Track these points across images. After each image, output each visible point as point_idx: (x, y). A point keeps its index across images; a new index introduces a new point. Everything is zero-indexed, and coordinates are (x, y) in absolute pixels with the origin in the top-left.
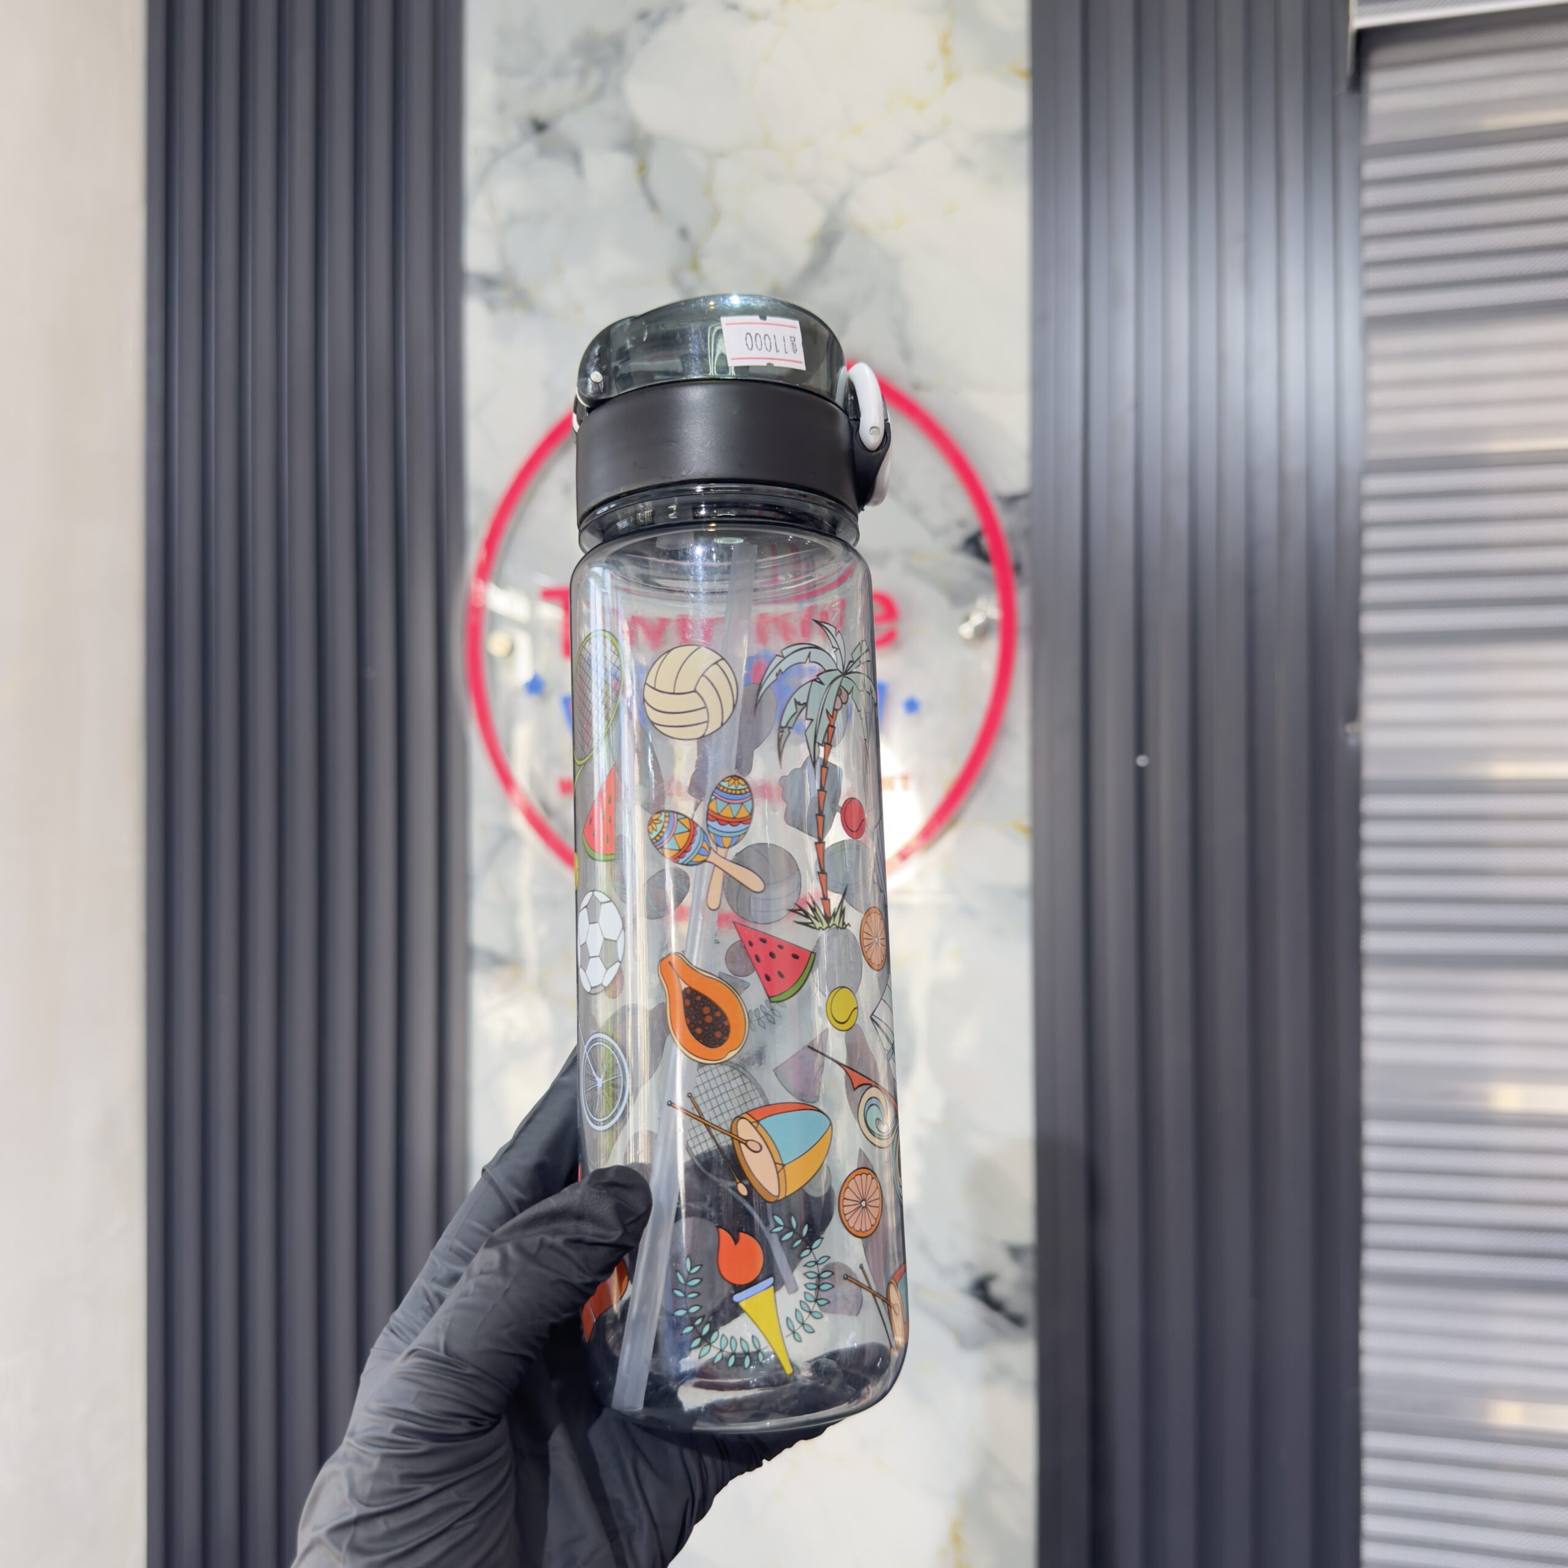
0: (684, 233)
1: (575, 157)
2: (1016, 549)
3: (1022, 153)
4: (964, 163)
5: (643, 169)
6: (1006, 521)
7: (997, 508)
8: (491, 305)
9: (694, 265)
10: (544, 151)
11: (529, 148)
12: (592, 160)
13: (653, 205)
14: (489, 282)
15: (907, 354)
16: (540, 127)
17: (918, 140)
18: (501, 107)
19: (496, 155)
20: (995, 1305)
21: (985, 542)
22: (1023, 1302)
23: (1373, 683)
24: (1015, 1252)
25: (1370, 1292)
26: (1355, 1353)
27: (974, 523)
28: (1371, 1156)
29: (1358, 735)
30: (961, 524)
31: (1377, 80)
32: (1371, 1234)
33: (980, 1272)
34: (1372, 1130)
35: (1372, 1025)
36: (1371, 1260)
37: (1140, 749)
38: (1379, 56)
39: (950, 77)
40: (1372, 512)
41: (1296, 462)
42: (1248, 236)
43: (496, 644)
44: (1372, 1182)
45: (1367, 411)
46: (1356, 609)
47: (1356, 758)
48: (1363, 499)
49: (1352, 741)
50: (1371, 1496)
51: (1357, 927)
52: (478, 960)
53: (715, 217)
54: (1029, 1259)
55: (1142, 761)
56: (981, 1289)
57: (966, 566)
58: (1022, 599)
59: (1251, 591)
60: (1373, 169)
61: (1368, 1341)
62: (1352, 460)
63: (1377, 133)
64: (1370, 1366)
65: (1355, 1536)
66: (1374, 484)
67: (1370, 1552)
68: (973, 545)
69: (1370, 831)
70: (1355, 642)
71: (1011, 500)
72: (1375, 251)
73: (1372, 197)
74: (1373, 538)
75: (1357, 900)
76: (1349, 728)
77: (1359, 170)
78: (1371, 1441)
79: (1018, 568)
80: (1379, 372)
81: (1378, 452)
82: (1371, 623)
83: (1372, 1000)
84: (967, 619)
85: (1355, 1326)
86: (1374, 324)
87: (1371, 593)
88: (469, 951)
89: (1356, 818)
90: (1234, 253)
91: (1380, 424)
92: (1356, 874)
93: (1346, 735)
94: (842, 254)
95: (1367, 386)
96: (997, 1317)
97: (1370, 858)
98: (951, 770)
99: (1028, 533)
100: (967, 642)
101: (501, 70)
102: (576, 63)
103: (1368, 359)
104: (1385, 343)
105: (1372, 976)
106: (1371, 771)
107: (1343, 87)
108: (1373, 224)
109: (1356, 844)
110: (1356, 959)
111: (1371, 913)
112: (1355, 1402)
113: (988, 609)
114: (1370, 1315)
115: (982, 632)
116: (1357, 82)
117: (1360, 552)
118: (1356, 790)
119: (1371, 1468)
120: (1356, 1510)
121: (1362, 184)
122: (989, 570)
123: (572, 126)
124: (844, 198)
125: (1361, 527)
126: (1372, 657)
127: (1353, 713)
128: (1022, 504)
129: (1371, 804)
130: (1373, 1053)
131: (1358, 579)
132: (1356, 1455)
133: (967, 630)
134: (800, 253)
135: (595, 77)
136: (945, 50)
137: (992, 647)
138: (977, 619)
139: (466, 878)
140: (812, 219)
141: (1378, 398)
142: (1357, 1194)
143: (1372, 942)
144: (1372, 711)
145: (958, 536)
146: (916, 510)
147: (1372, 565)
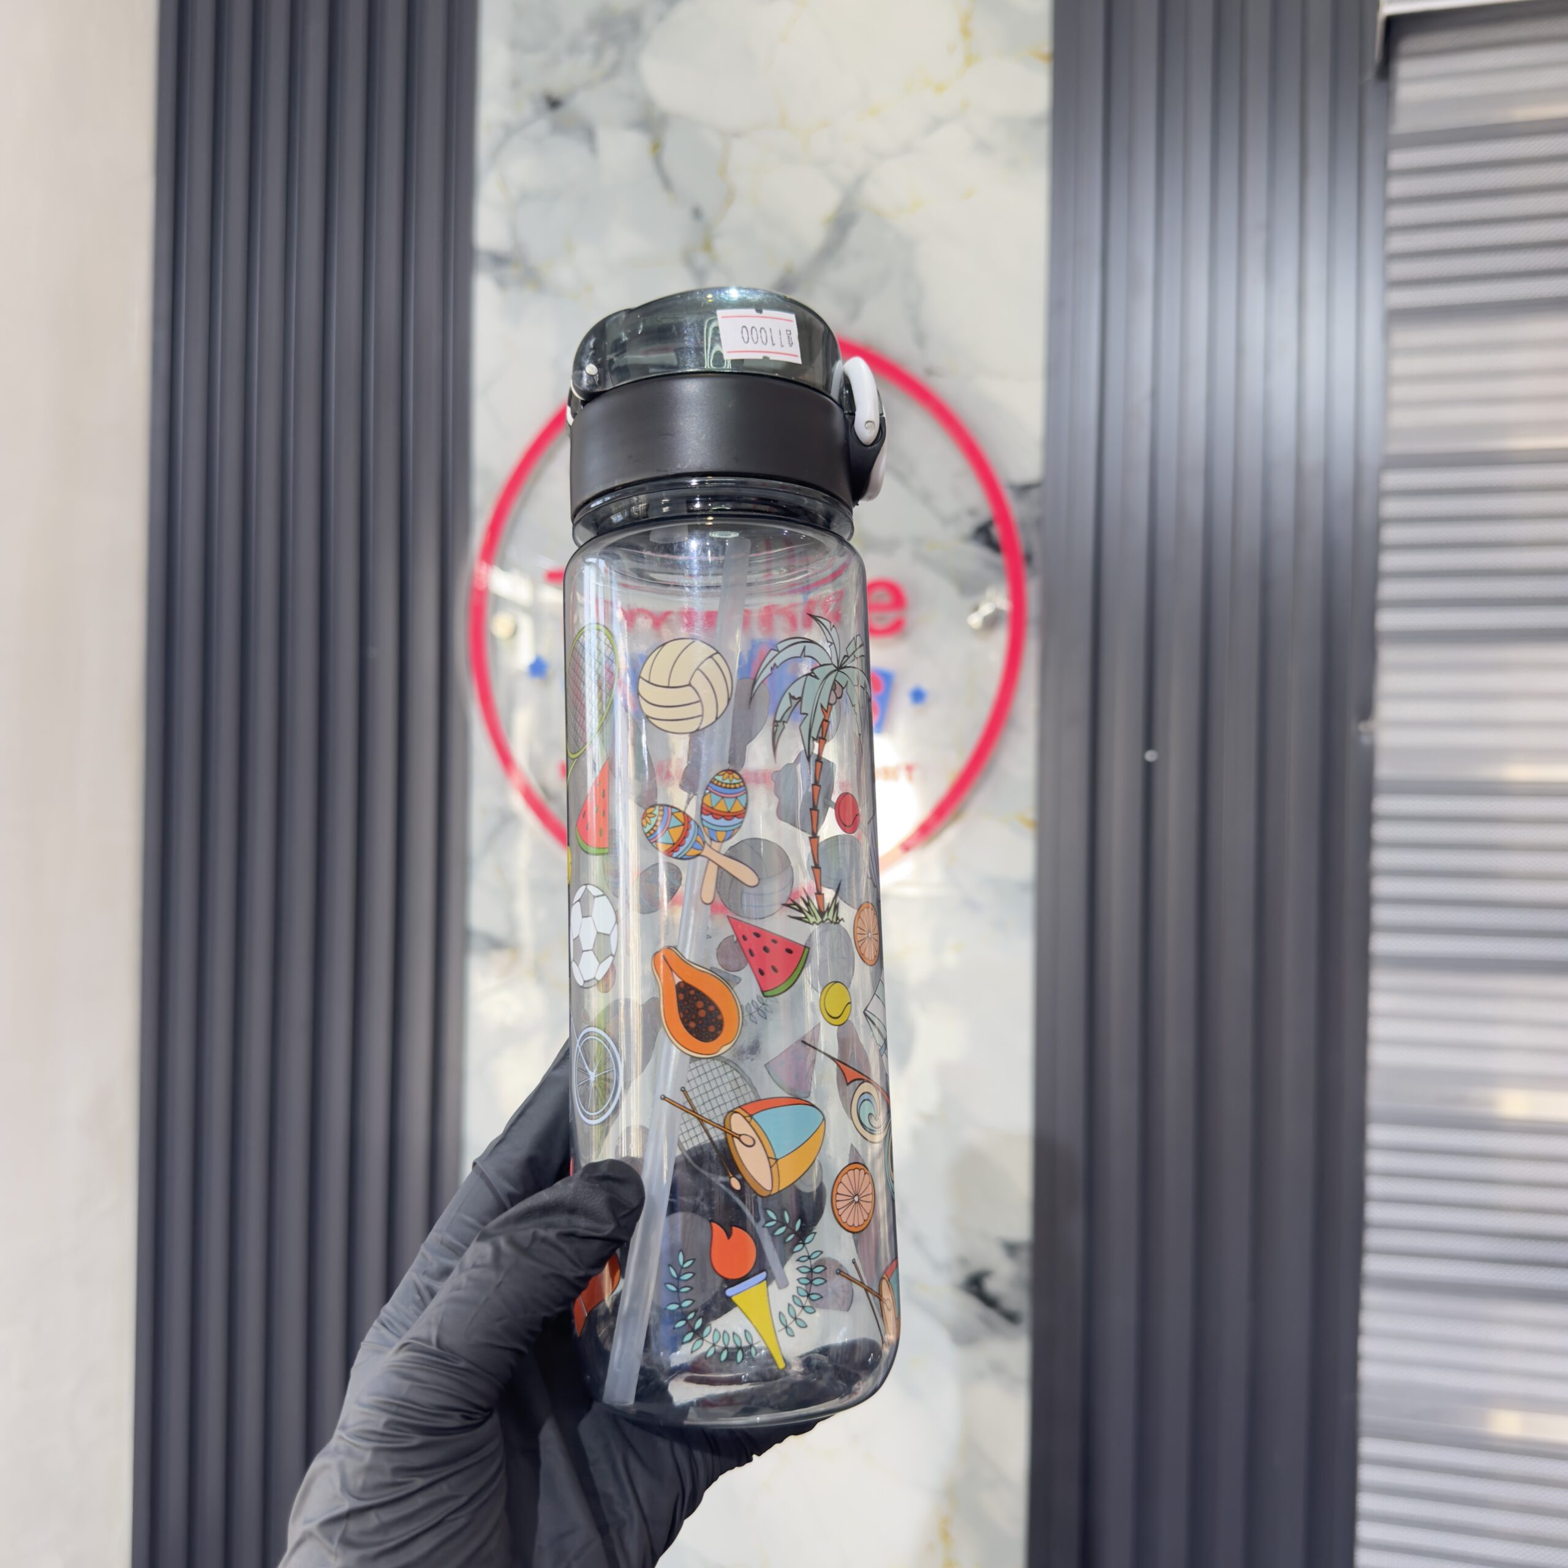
0: (697, 213)
1: (589, 135)
2: (1026, 539)
3: (1042, 138)
4: (983, 147)
5: (657, 148)
6: (1017, 510)
7: (1009, 497)
8: (501, 283)
9: (707, 246)
10: (558, 128)
11: (542, 126)
12: (606, 138)
13: (667, 183)
14: (499, 260)
15: (921, 339)
16: (554, 103)
17: (937, 123)
18: (515, 83)
19: (509, 131)
20: (989, 1302)
21: (996, 532)
22: (1018, 1300)
23: (1388, 682)
24: (1011, 1249)
25: (1370, 1297)
26: (1353, 1358)
27: (985, 511)
28: (1375, 1160)
29: (1371, 734)
30: (972, 512)
31: (1405, 69)
32: (1373, 1239)
33: (976, 1266)
34: (1376, 1134)
35: (1378, 1028)
36: (1372, 1265)
37: (1149, 744)
38: (1409, 44)
39: (970, 59)
40: (1391, 507)
41: (1313, 455)
42: (1270, 226)
43: (499, 625)
44: (1375, 1186)
45: (1387, 405)
46: (1373, 607)
47: (1368, 757)
48: (1382, 494)
49: (1365, 740)
50: (1366, 1502)
51: (1365, 928)
52: (476, 943)
53: (729, 197)
54: (1025, 1256)
55: (1150, 756)
56: (975, 1285)
57: (976, 555)
58: (1032, 589)
59: (1266, 586)
60: (1399, 159)
61: (1367, 1346)
62: (1371, 457)
63: (1404, 123)
64: (1368, 1371)
65: (1350, 1542)
66: (1393, 480)
67: (1363, 1557)
68: (983, 534)
69: (1382, 831)
70: (1371, 640)
71: (1024, 489)
72: (1399, 243)
73: (1397, 187)
74: (1391, 534)
75: (1366, 900)
76: (1362, 727)
77: (1385, 161)
78: (1368, 1447)
79: (1028, 558)
80: (1401, 366)
81: (1396, 447)
82: (1387, 620)
83: (1378, 1002)
84: (976, 609)
85: (1355, 1331)
86: (1396, 317)
87: (1388, 590)
88: (466, 933)
89: (1368, 818)
90: (1255, 242)
91: (1400, 418)
92: (1366, 875)
93: (1359, 734)
94: (856, 237)
95: (1388, 380)
96: (991, 1314)
97: (1381, 858)
98: (956, 762)
99: (1039, 523)
100: (975, 632)
101: (516, 45)
102: (592, 39)
103: (1389, 352)
104: (1406, 337)
105: (1380, 978)
106: (1384, 770)
107: (1370, 75)
108: (1398, 215)
109: (1367, 844)
110: (1364, 961)
111: (1381, 914)
112: (1353, 1408)
113: (997, 600)
114: (1369, 1321)
115: (991, 622)
116: (1385, 70)
117: (1378, 548)
118: (1368, 789)
119: (1367, 1474)
120: (1351, 1516)
121: (1387, 174)
122: (999, 560)
123: (585, 103)
124: (860, 180)
125: (1379, 523)
126: (1388, 655)
127: (1367, 711)
128: (1034, 494)
129: (1383, 804)
130: (1379, 1056)
131: (1375, 576)
132: (1352, 1460)
133: (975, 620)
134: (814, 235)
135: (610, 54)
136: (966, 32)
137: (1001, 638)
138: (986, 609)
139: (465, 861)
140: (828, 201)
141: (1399, 392)
142: (1360, 1198)
143: (1381, 944)
144: (1386, 710)
145: (969, 525)
146: (926, 498)
147: (1390, 561)
